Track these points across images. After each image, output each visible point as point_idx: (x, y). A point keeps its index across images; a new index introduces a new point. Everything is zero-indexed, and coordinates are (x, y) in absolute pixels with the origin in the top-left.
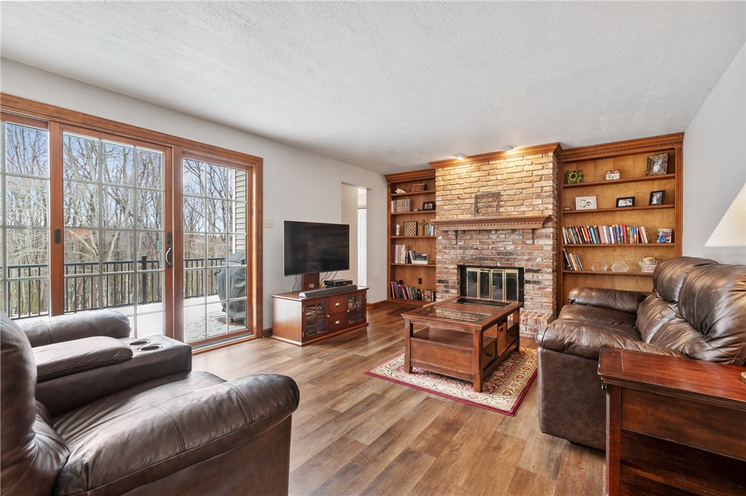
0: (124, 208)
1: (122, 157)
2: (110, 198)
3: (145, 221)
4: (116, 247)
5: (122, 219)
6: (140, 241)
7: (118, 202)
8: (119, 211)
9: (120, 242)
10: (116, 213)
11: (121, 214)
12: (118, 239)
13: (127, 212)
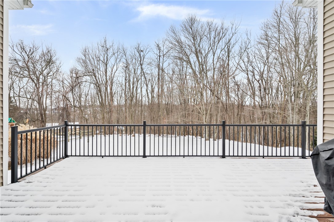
0: (213, 93)
1: (213, 70)
2: (208, 89)
3: (222, 99)
4: (210, 111)
5: (213, 98)
6: (220, 109)
7: (211, 91)
8: (211, 96)
9: (212, 109)
10: (210, 96)
11: (212, 96)
12: (211, 108)
13: (214, 95)
